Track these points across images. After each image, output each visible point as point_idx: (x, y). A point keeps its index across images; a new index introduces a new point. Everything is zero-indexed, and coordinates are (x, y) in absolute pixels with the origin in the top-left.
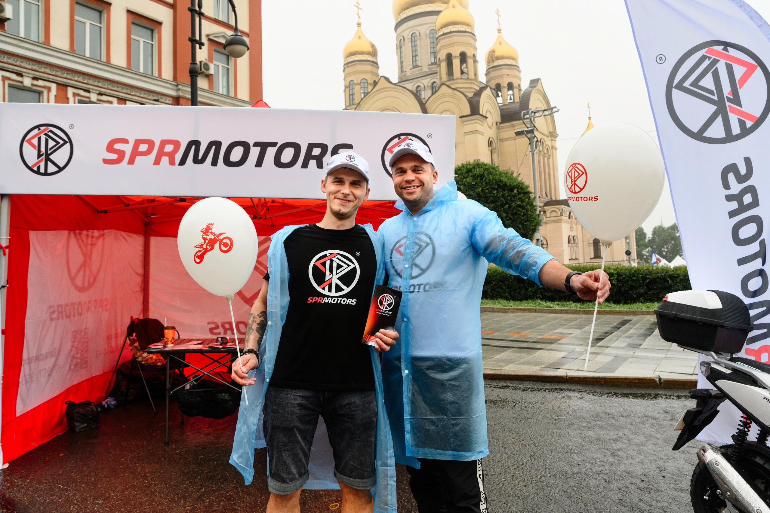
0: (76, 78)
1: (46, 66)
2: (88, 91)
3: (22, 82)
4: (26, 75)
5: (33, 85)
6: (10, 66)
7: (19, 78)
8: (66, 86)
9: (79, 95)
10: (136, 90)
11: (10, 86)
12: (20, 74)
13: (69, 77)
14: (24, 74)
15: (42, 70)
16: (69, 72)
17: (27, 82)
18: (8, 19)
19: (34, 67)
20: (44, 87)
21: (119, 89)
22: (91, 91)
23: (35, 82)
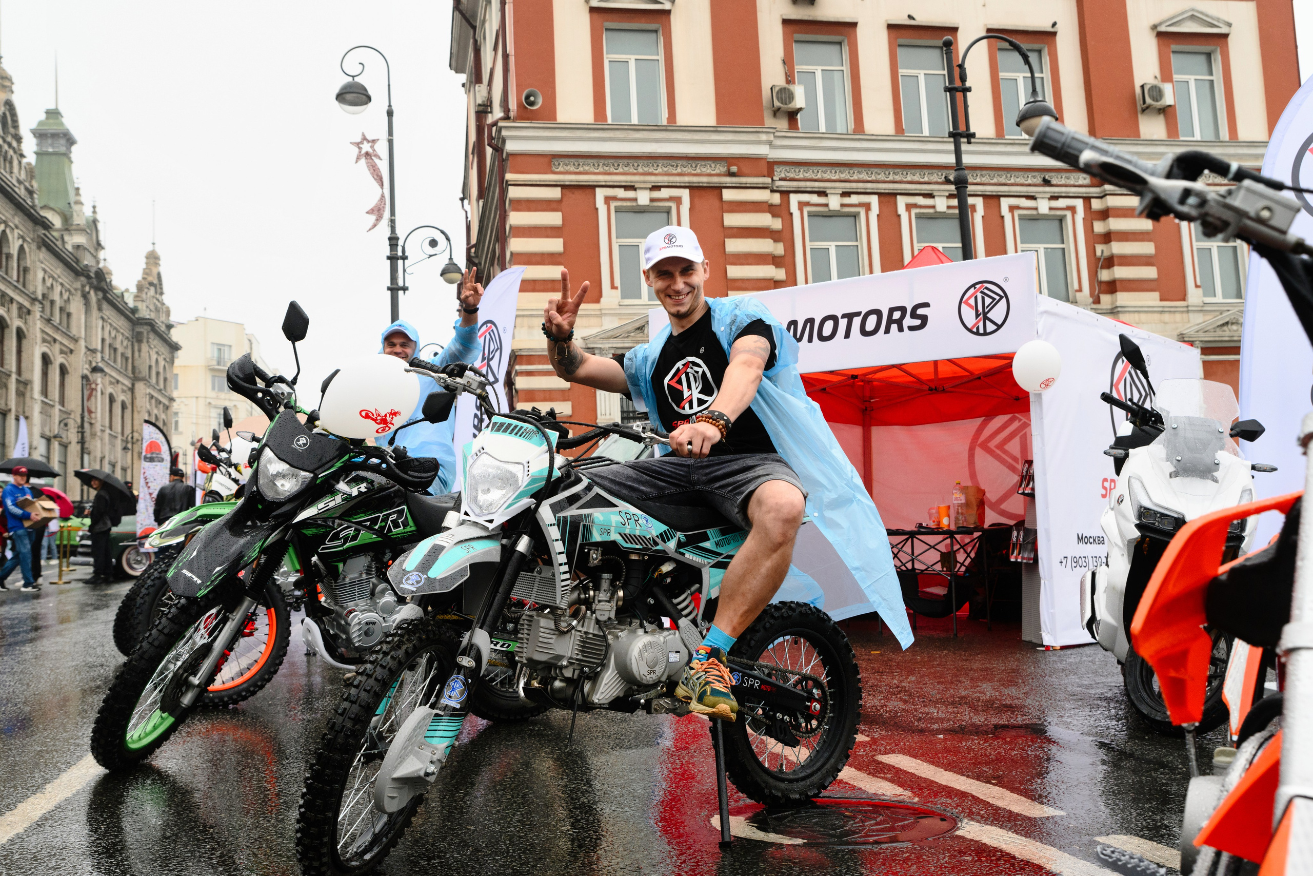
0: (909, 178)
1: (860, 170)
2: (930, 196)
3: (827, 205)
4: (832, 191)
5: (842, 205)
6: (809, 184)
7: (822, 200)
8: (894, 195)
9: (915, 206)
10: (1017, 173)
11: (811, 215)
12: (822, 193)
13: (897, 178)
14: (828, 191)
15: (855, 177)
16: (896, 171)
17: (834, 202)
18: (800, 109)
19: (843, 176)
20: (860, 205)
21: (984, 180)
22: (935, 193)
23: (847, 200)
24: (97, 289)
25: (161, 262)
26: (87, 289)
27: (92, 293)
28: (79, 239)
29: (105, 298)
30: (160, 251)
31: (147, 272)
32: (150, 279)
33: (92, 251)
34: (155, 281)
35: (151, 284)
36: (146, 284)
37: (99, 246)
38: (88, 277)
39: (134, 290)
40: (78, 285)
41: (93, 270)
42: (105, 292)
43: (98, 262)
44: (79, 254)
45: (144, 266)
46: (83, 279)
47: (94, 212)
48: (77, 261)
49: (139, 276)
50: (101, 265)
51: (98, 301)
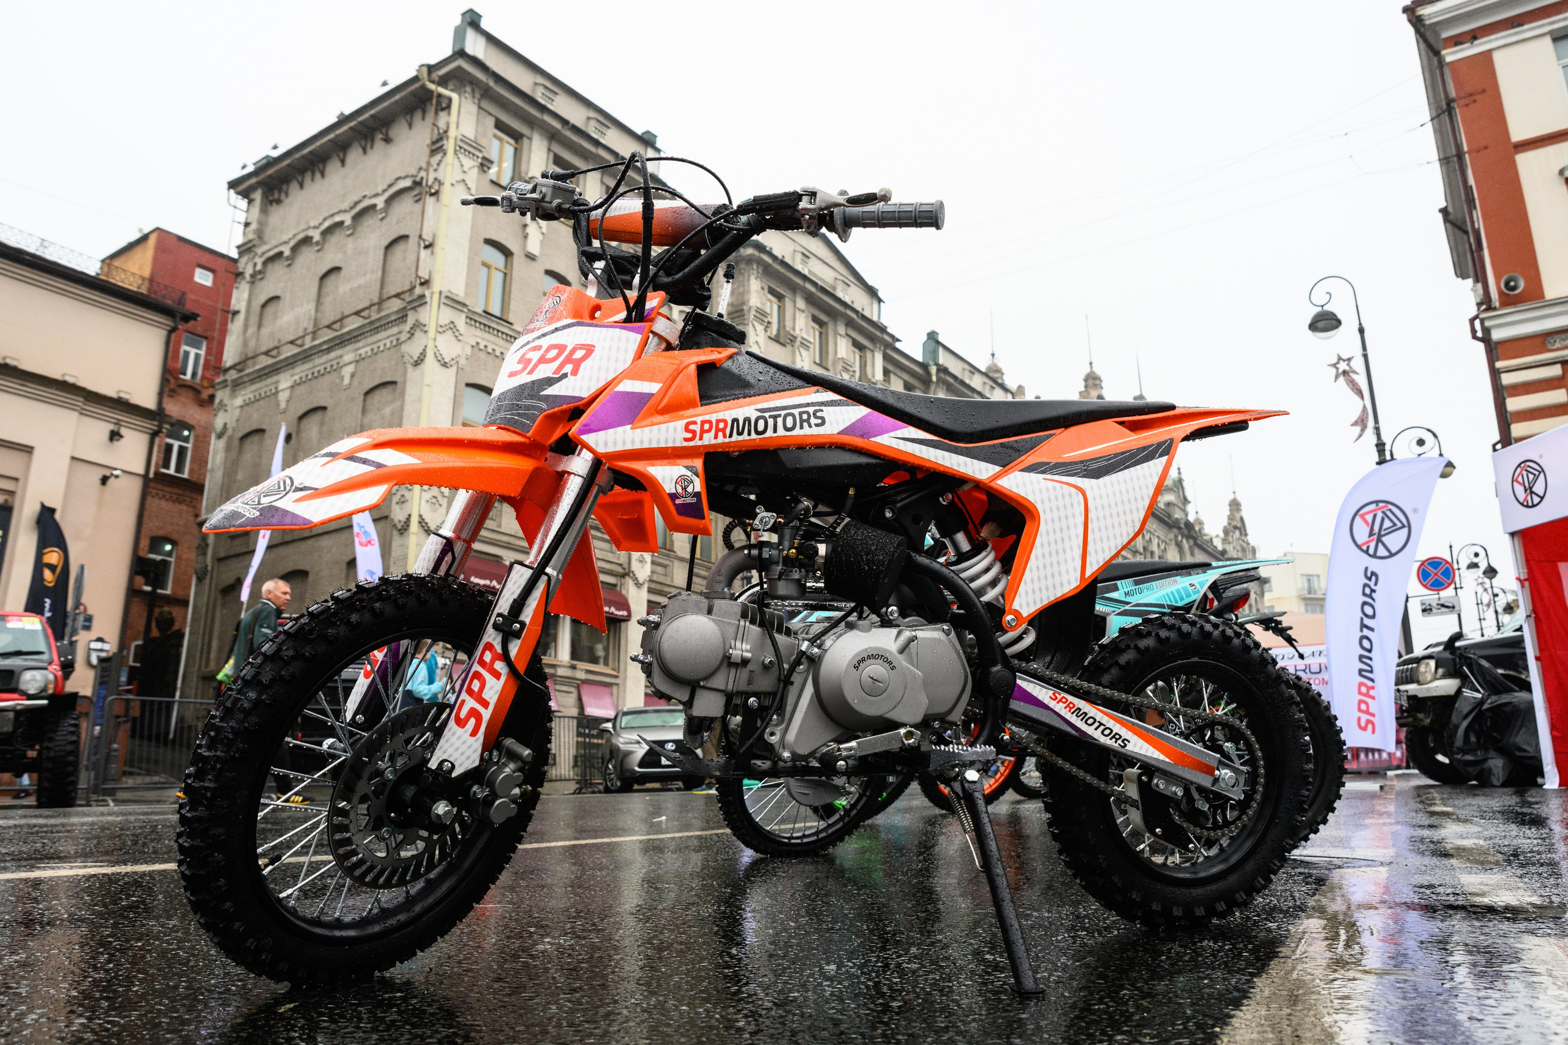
24: (1189, 537)
25: (1242, 508)
26: (1180, 538)
27: (1184, 541)
28: (1169, 497)
29: (1196, 544)
30: (1240, 499)
31: (1231, 518)
32: (1234, 523)
33: (1181, 505)
34: (1239, 525)
35: (1235, 528)
36: (1231, 528)
37: (1186, 501)
38: (1179, 528)
39: (1222, 535)
40: (1172, 536)
41: (1183, 522)
42: (1195, 539)
43: (1187, 515)
44: (1170, 510)
45: (1228, 513)
46: (1175, 530)
47: (1179, 473)
48: (1169, 516)
49: (1225, 523)
50: (1191, 518)
51: (1190, 547)
